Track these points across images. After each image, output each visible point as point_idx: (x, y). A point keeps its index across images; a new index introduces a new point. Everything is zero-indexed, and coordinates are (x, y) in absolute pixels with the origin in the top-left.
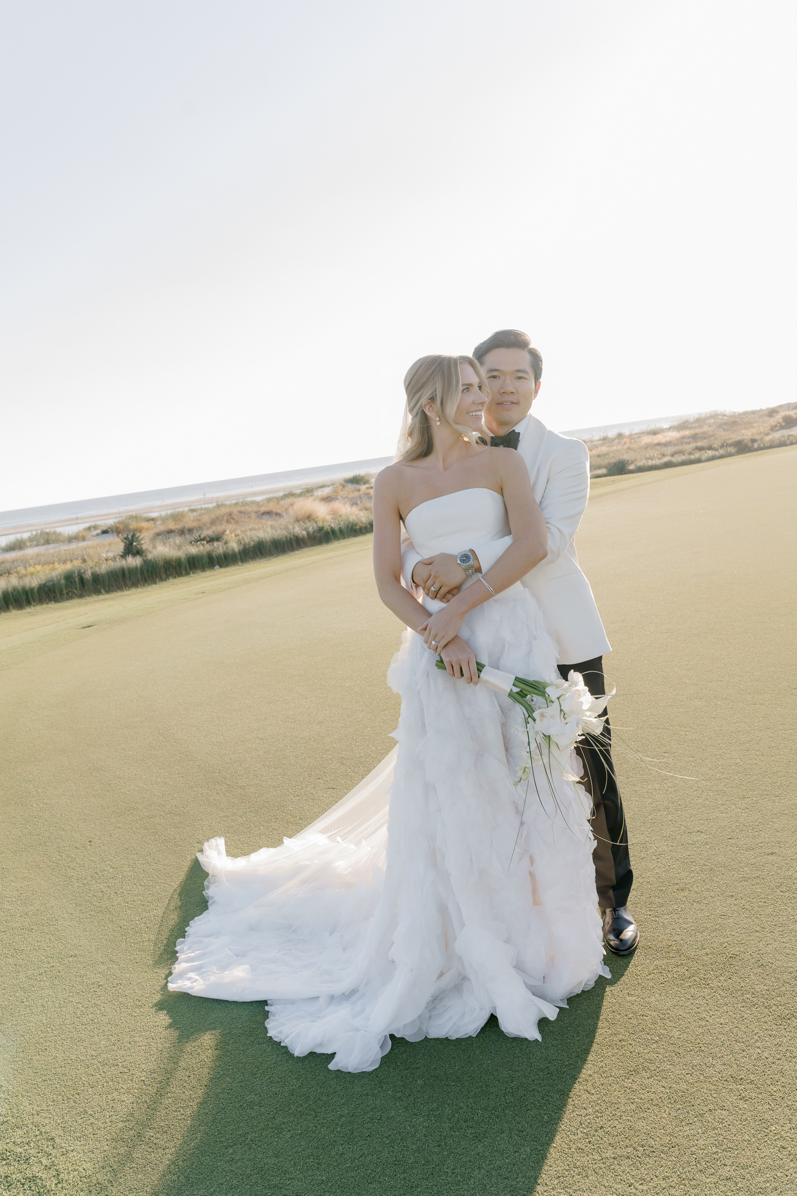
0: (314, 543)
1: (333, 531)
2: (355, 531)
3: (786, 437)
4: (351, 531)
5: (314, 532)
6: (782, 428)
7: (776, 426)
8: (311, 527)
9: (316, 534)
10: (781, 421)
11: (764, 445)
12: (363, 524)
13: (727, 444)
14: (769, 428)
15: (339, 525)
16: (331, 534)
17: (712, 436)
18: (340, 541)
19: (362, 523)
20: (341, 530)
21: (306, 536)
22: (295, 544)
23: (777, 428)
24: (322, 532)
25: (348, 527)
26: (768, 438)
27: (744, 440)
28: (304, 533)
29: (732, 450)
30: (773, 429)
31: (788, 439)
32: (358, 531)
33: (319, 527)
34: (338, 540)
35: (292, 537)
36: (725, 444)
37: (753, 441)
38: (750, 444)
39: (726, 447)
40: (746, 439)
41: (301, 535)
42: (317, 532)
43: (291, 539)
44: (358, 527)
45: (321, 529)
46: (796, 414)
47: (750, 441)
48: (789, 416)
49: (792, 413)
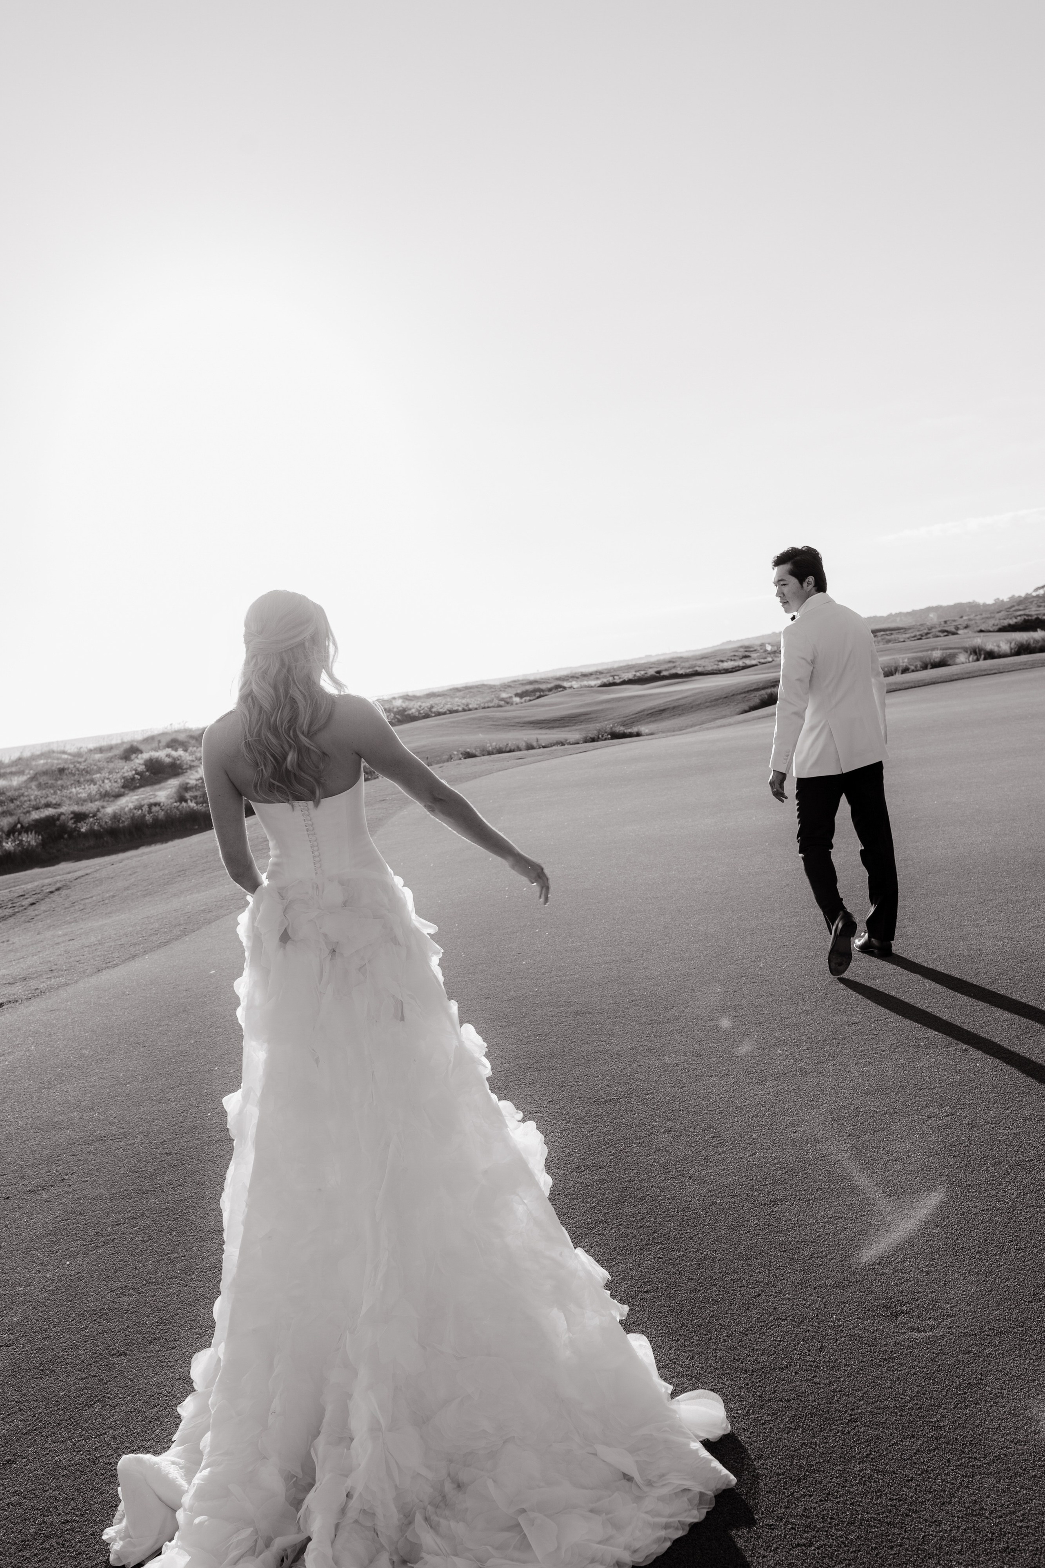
3: (145, 808)
6: (143, 784)
7: (133, 779)
10: (141, 768)
11: (97, 826)
13: (22, 826)
14: (120, 782)
17: (12, 800)
23: (136, 783)
26: (110, 810)
29: (30, 839)
30: (130, 785)
31: (150, 812)
36: (19, 826)
37: (79, 817)
38: (71, 824)
39: (20, 834)
46: (168, 756)
47: (72, 818)
48: (157, 759)
49: (162, 755)
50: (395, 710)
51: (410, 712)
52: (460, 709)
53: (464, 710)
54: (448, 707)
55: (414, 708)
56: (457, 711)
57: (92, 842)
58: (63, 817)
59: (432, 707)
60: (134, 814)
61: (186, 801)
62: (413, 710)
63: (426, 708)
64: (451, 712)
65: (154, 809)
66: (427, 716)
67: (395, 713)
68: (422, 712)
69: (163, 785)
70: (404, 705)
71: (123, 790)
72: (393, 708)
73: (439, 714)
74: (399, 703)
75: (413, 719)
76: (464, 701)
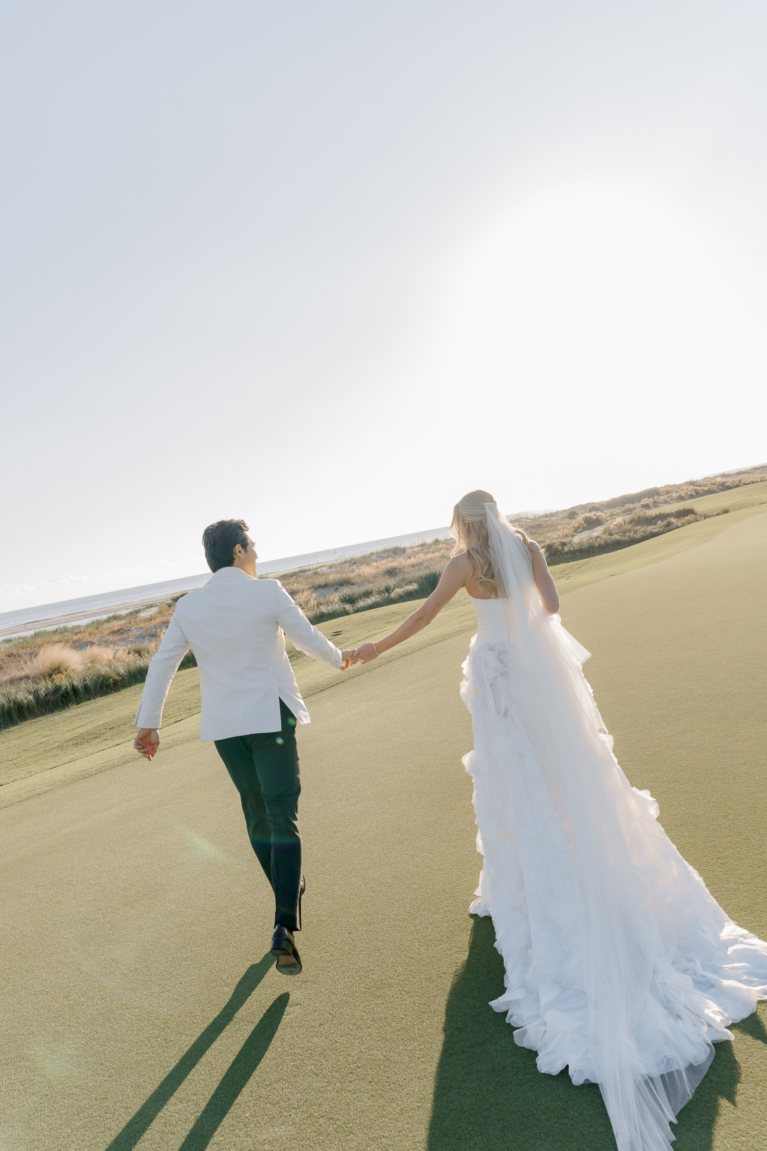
0: (46, 711)
1: (74, 690)
2: (108, 687)
4: (101, 688)
5: (46, 695)
6: (585, 529)
7: (579, 527)
8: (44, 687)
9: (49, 697)
10: (582, 522)
11: (573, 548)
12: (120, 676)
14: (573, 530)
15: (85, 680)
16: (71, 694)
18: (81, 704)
19: (118, 674)
20: (86, 688)
21: (34, 702)
22: (15, 716)
23: (580, 529)
24: (58, 695)
25: (96, 683)
26: (576, 539)
27: (554, 544)
28: (31, 697)
30: (577, 530)
32: (112, 685)
33: (56, 686)
34: (78, 703)
35: (12, 704)
37: (564, 544)
38: (560, 548)
40: (556, 543)
41: (25, 701)
42: (51, 695)
43: (10, 709)
44: (111, 681)
45: (57, 689)
46: (595, 515)
47: (560, 545)
48: (589, 517)
49: (591, 514)
50: (718, 483)
51: (727, 484)
52: (759, 480)
53: (762, 481)
54: (751, 479)
55: (729, 481)
56: (757, 482)
57: (570, 556)
58: (555, 545)
59: (741, 480)
60: (589, 542)
61: (613, 535)
62: (729, 483)
63: (737, 481)
64: (753, 483)
65: (598, 539)
66: (738, 486)
67: (718, 485)
68: (735, 484)
69: (593, 530)
70: (724, 480)
71: (574, 533)
72: (717, 482)
73: (746, 484)
74: (719, 479)
75: (729, 488)
76: (761, 475)
